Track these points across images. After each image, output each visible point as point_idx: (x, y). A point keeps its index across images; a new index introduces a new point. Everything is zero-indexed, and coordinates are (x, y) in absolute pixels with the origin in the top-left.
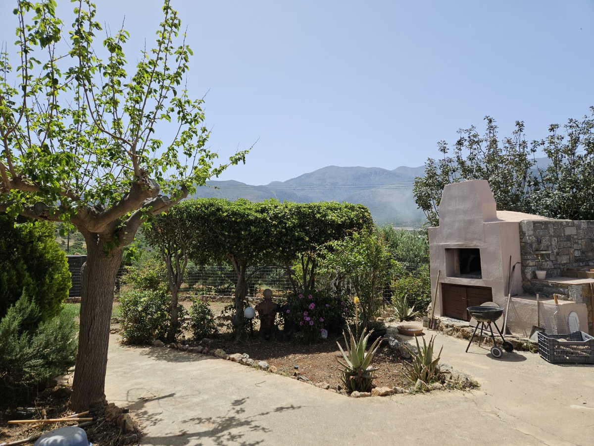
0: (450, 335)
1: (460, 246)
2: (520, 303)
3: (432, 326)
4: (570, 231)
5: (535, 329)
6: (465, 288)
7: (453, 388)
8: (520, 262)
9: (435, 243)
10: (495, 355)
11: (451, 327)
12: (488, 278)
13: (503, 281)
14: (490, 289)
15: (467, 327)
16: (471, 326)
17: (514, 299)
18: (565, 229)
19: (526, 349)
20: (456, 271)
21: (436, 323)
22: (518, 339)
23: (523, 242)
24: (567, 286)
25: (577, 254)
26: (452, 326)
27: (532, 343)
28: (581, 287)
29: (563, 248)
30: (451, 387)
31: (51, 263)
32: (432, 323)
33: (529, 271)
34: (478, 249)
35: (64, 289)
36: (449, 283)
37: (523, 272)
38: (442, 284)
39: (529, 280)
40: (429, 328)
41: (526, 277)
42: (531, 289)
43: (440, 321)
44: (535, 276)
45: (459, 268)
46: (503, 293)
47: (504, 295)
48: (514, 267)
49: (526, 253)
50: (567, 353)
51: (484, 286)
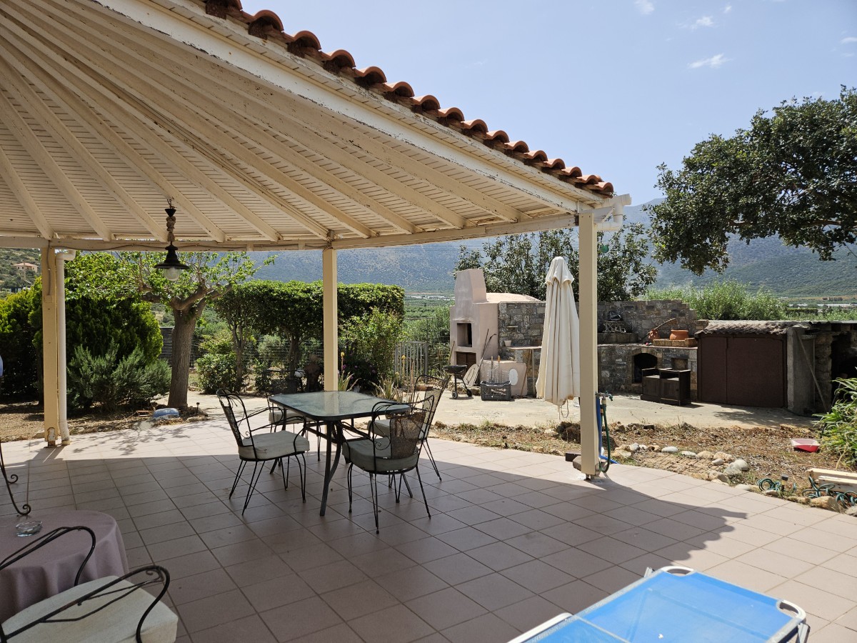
1: (463, 322)
2: (486, 363)
6: (466, 355)
8: (496, 333)
9: (453, 319)
12: (475, 347)
13: (483, 348)
14: (475, 355)
20: (466, 342)
23: (499, 319)
29: (535, 324)
31: (150, 329)
33: (502, 341)
34: (471, 324)
35: (158, 347)
37: (499, 342)
38: (456, 352)
39: (501, 348)
42: (502, 354)
46: (480, 357)
48: (491, 337)
49: (501, 327)
50: (494, 394)
51: (472, 352)
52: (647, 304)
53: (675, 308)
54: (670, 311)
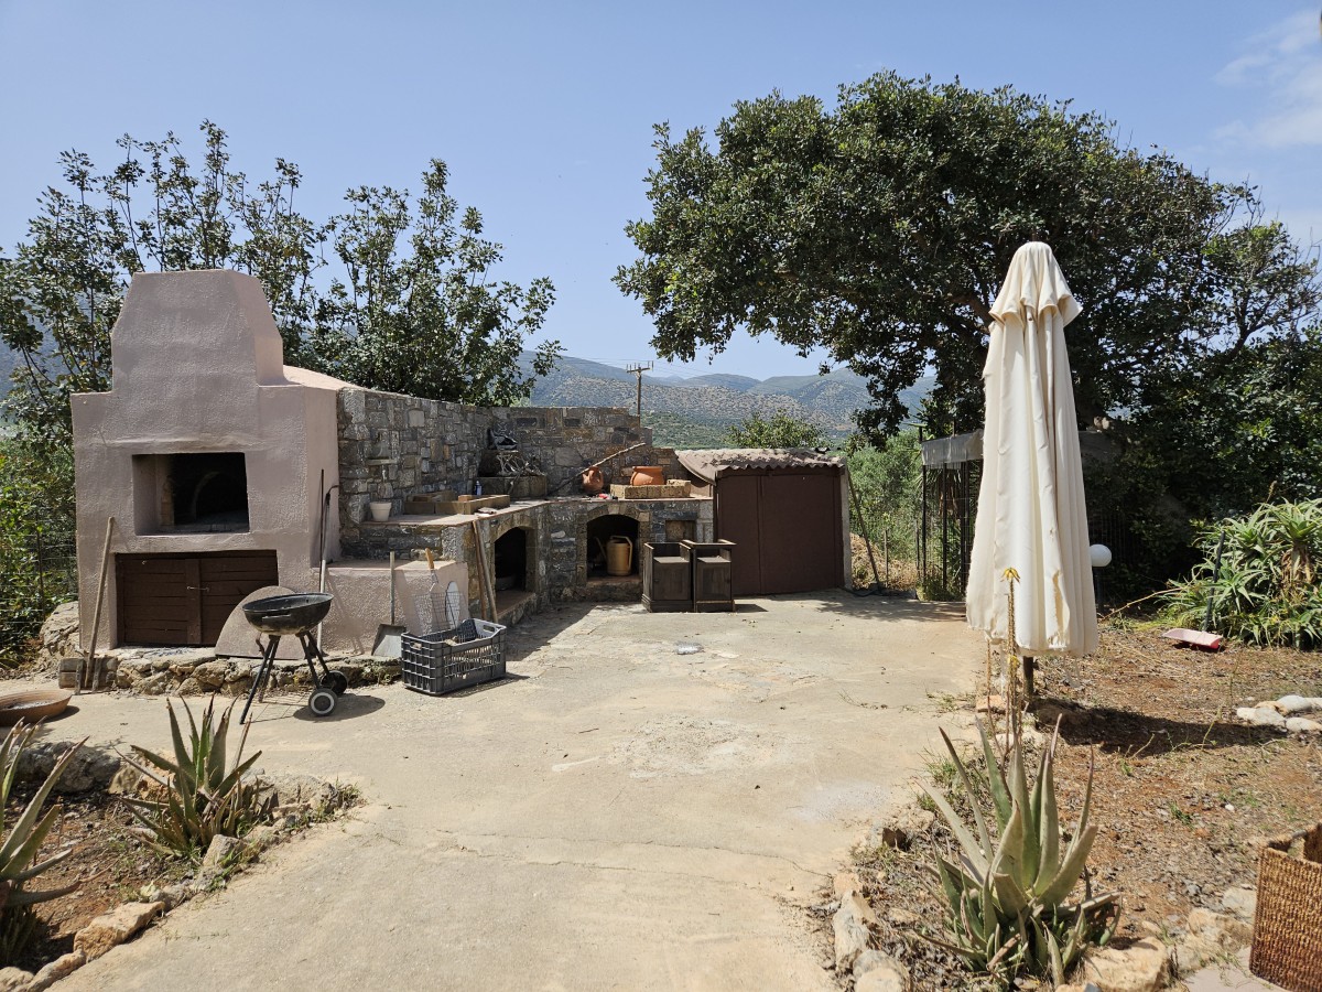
0: (158, 693)
1: (186, 448)
2: (348, 578)
3: (90, 681)
4: (416, 419)
5: (384, 630)
6: (197, 561)
7: (306, 823)
8: (338, 484)
9: (97, 440)
10: (317, 712)
11: (158, 670)
12: (266, 527)
13: (307, 531)
14: (272, 554)
15: (211, 660)
16: (222, 657)
17: (336, 571)
18: (410, 413)
19: (372, 680)
20: (160, 517)
21: (104, 671)
22: (348, 663)
23: (346, 439)
24: (439, 530)
25: (425, 467)
26: (165, 667)
27: (382, 664)
28: (462, 529)
29: (408, 453)
30: (301, 823)
32: (92, 672)
33: (357, 504)
34: (241, 456)
36: (144, 550)
37: (343, 508)
38: (118, 556)
39: (355, 526)
40: (82, 688)
41: (348, 519)
42: (359, 545)
43: (117, 662)
44: (368, 515)
45: (170, 509)
46: (307, 560)
47: (308, 564)
48: (328, 495)
49: (352, 464)
50: (461, 668)
51: (256, 547)
52: (565, 415)
53: (618, 425)
54: (612, 430)
